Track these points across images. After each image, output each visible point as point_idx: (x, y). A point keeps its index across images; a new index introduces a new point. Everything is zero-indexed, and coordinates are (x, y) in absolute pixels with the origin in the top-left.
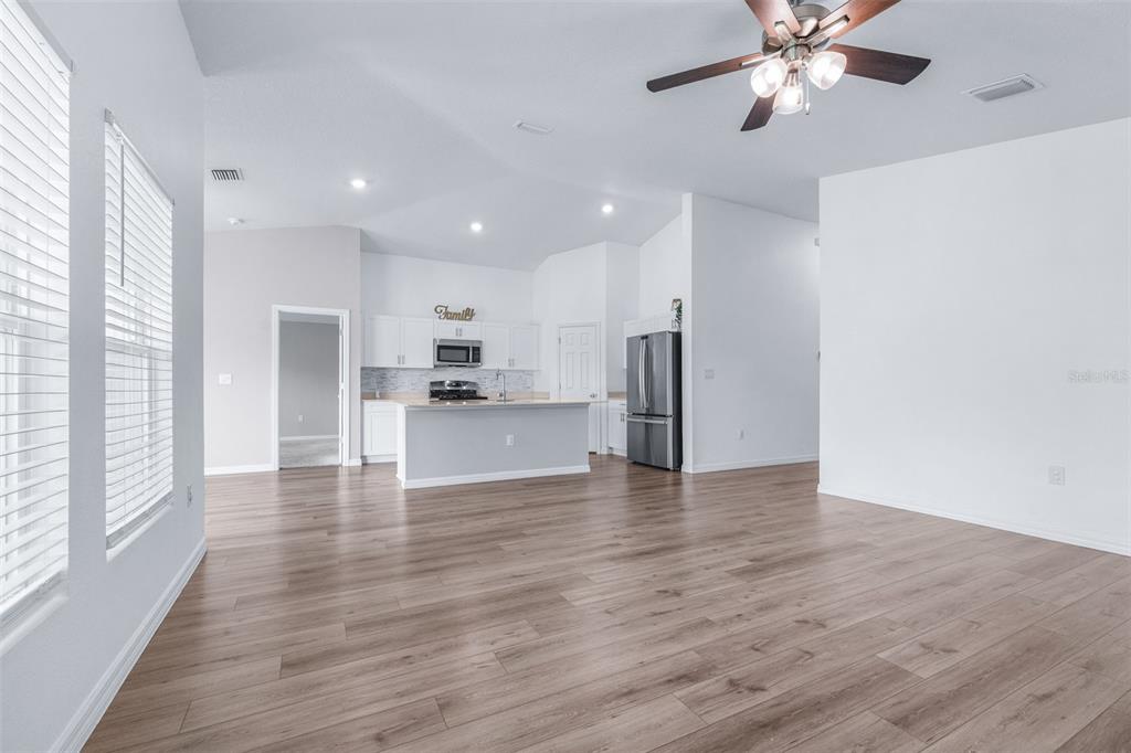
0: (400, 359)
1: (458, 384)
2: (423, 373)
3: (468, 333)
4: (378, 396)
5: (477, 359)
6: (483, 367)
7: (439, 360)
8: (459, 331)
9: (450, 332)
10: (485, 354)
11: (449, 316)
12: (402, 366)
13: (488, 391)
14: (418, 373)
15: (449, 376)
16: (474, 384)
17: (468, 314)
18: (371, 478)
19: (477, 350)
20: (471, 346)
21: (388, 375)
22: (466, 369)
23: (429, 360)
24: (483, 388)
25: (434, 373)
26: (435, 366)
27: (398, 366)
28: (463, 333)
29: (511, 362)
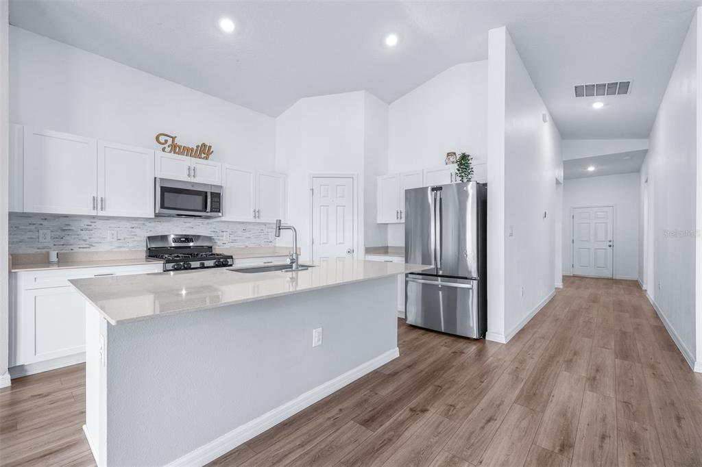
0: (98, 202)
1: (188, 239)
2: (135, 224)
3: (205, 175)
4: (54, 258)
5: (217, 208)
6: (223, 219)
7: (162, 206)
8: (192, 171)
9: (179, 170)
10: (226, 202)
11: (175, 148)
12: (101, 213)
13: (227, 246)
14: (129, 225)
15: (174, 228)
16: (209, 239)
17: (203, 151)
18: (27, 392)
19: (217, 197)
20: (209, 191)
21: (75, 226)
22: (198, 221)
23: (146, 205)
24: (219, 243)
25: (153, 224)
26: (157, 216)
27: (93, 213)
28: (198, 173)
29: (257, 213)
